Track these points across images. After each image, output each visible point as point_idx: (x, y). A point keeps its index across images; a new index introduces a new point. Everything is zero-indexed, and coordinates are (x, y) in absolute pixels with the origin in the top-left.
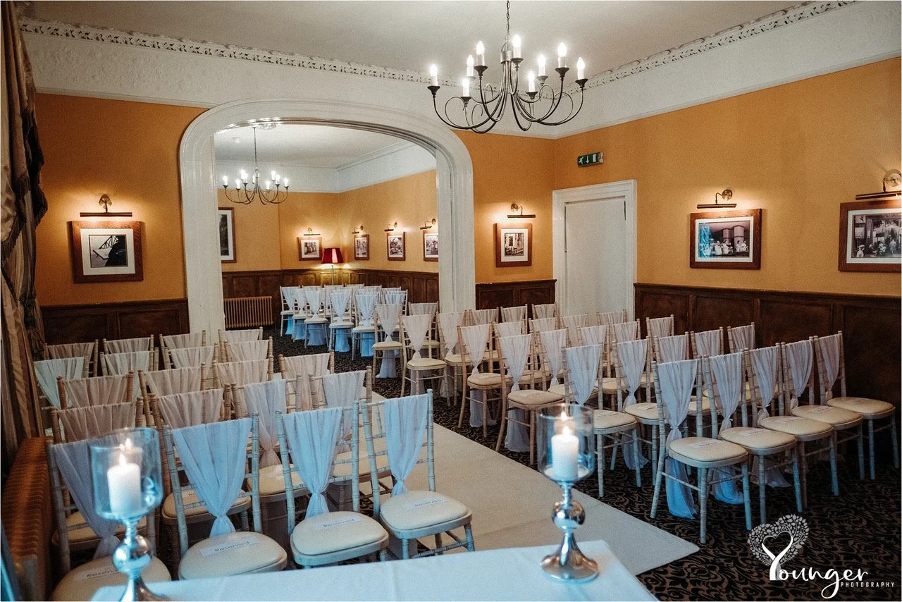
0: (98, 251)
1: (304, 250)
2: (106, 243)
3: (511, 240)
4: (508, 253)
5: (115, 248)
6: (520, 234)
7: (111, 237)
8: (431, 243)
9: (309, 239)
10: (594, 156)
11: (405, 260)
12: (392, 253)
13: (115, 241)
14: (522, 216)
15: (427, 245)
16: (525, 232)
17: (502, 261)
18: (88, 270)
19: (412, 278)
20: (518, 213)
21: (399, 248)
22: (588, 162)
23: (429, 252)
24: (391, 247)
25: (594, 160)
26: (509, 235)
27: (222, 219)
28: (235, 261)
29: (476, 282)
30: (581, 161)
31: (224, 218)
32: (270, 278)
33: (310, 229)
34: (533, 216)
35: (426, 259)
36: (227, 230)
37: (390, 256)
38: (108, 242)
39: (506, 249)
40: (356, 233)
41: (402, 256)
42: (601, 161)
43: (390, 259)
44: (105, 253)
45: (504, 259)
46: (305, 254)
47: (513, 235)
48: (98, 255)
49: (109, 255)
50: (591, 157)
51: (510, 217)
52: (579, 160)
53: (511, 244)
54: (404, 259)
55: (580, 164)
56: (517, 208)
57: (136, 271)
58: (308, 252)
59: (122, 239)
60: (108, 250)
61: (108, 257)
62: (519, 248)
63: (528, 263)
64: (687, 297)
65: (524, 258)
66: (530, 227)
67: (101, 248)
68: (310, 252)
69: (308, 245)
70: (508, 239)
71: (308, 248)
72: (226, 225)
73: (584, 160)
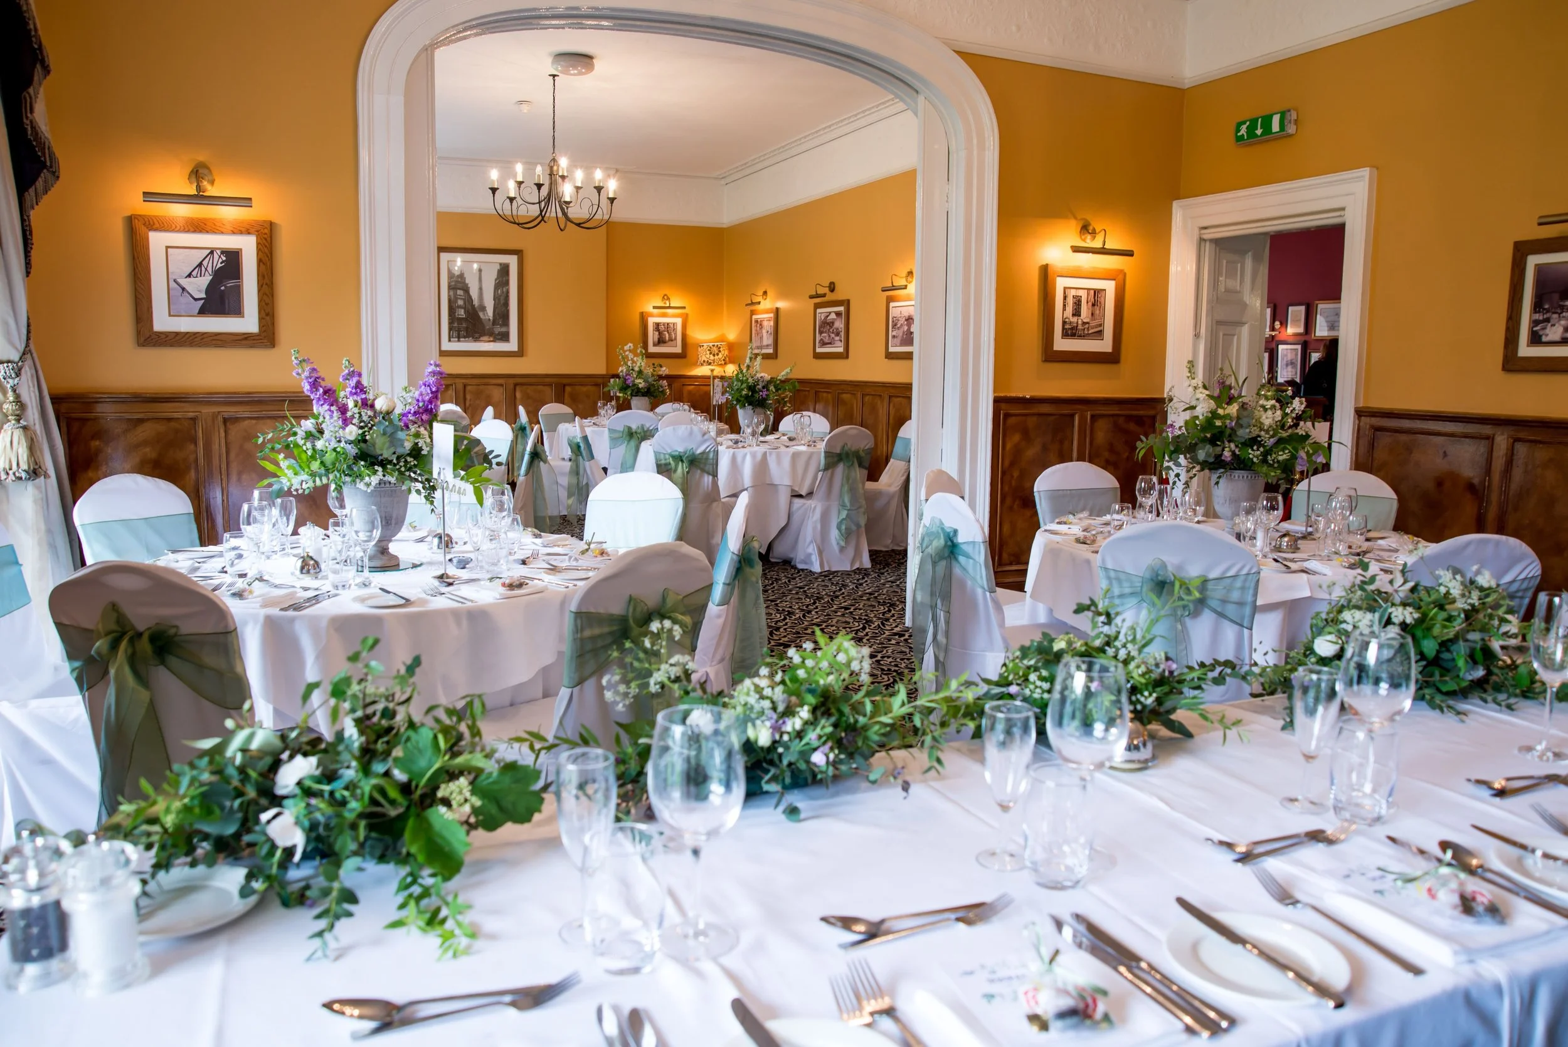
0: (184, 282)
1: (652, 336)
2: (200, 265)
3: (1078, 303)
4: (1070, 332)
5: (219, 276)
6: (1097, 293)
7: (212, 253)
8: (902, 321)
9: (664, 315)
10: (1276, 120)
11: (847, 357)
12: (823, 344)
13: (218, 261)
14: (1103, 251)
15: (894, 325)
16: (1109, 287)
17: (1055, 348)
18: (162, 322)
19: (859, 395)
20: (1097, 244)
21: (838, 334)
22: (1259, 132)
23: (897, 341)
24: (821, 333)
25: (1275, 127)
26: (1073, 292)
27: (499, 271)
28: (520, 353)
29: (995, 391)
30: (1243, 130)
31: (504, 270)
32: (584, 389)
33: (666, 298)
34: (1129, 254)
35: (890, 356)
36: (508, 292)
37: (819, 350)
38: (205, 263)
39: (1064, 323)
40: (753, 304)
41: (841, 350)
42: (1291, 129)
43: (818, 356)
44: (199, 286)
45: (1061, 344)
46: (655, 345)
47: (1083, 294)
48: (183, 289)
49: (207, 291)
50: (1267, 121)
51: (1076, 250)
52: (1239, 131)
53: (1077, 313)
54: (845, 355)
55: (1239, 139)
56: (1094, 233)
57: (261, 327)
58: (661, 341)
59: (233, 258)
60: (205, 280)
61: (204, 296)
62: (1093, 323)
63: (1111, 358)
64: (1490, 439)
65: (1104, 345)
66: (1118, 277)
67: (189, 276)
68: (664, 342)
69: (662, 328)
70: (1070, 301)
71: (660, 333)
72: (507, 283)
73: (1251, 130)
